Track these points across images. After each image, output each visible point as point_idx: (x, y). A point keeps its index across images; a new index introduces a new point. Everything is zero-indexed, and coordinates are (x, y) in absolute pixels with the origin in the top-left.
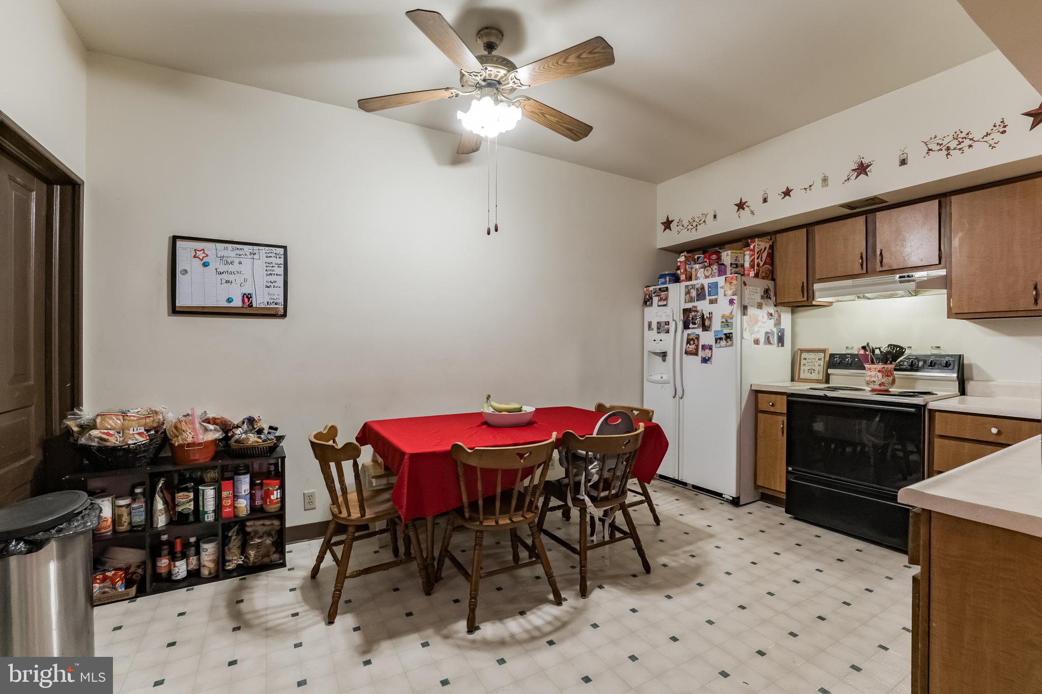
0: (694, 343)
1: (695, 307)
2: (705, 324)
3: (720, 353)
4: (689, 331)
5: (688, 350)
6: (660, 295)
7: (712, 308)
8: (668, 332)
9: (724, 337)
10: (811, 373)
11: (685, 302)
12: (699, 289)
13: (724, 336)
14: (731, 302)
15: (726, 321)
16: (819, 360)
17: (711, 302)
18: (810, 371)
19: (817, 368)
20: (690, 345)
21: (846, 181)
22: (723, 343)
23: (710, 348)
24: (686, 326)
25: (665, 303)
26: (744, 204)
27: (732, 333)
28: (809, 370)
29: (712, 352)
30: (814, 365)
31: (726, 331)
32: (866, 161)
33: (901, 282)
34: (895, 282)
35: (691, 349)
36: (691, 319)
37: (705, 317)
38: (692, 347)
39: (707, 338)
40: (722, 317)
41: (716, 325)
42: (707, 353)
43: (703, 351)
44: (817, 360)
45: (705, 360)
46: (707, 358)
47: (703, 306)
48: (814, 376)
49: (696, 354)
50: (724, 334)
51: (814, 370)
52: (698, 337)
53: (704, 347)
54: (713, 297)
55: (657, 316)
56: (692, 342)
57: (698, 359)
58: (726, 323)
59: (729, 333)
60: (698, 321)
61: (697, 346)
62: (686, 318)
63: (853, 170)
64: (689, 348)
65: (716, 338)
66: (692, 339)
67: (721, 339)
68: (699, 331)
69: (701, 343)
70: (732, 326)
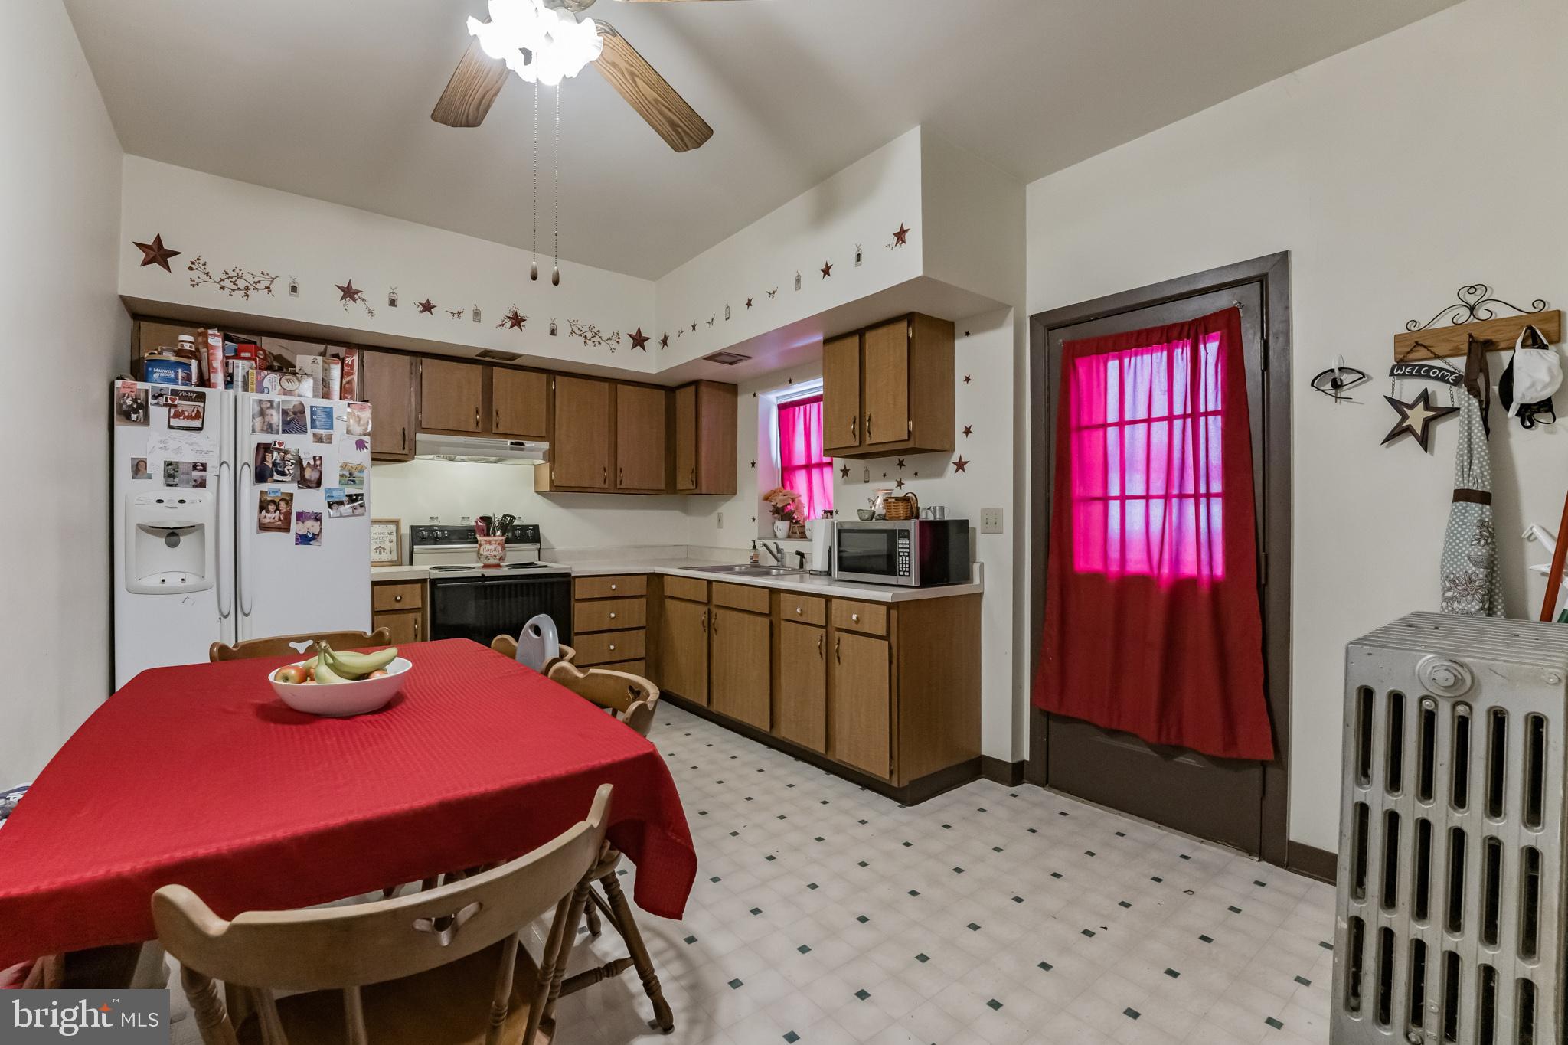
0: (277, 509)
1: (281, 444)
2: (304, 476)
3: (336, 527)
4: (265, 487)
5: (266, 521)
6: (175, 406)
7: (320, 450)
8: (202, 484)
9: (345, 499)
10: (380, 553)
11: (254, 431)
12: (290, 413)
13: (347, 498)
14: (360, 445)
15: (350, 474)
16: (390, 534)
17: (319, 439)
18: (378, 550)
19: (387, 546)
20: (268, 511)
21: (500, 325)
22: (346, 508)
23: (318, 518)
24: (261, 476)
25: (197, 423)
26: (357, 293)
27: (362, 495)
28: (377, 548)
29: (321, 525)
30: (384, 542)
31: (352, 490)
32: (521, 314)
33: (512, 449)
34: (505, 448)
35: (272, 521)
36: (270, 465)
37: (305, 464)
38: (272, 517)
39: (307, 500)
40: (342, 467)
41: (331, 479)
42: (310, 526)
43: (300, 523)
44: (387, 534)
45: (304, 540)
46: (310, 536)
47: (301, 445)
48: (385, 557)
49: (287, 530)
50: (347, 496)
51: (384, 549)
52: (289, 499)
53: (301, 517)
54: (323, 432)
55: (165, 448)
56: (271, 507)
57: (291, 537)
58: (351, 477)
59: (355, 495)
60: (290, 469)
61: (288, 515)
62: (259, 460)
63: (508, 317)
64: (265, 517)
65: (329, 502)
66: (273, 502)
67: (340, 503)
68: (291, 487)
69: (296, 508)
70: (362, 483)
